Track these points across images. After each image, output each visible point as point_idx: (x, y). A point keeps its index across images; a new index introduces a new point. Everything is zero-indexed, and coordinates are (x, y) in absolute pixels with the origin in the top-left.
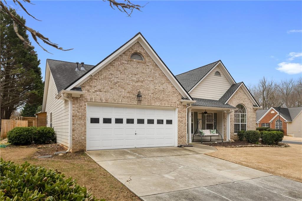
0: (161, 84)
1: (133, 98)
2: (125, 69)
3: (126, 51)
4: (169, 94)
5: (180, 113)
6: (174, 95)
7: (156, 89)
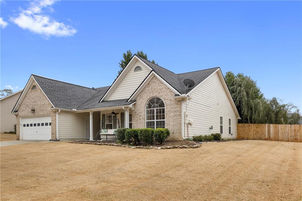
0: (43, 101)
2: (30, 97)
3: (30, 87)
5: (52, 117)
7: (41, 104)
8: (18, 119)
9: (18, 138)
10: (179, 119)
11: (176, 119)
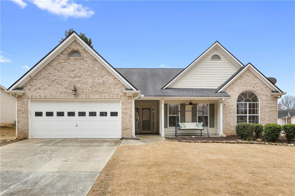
0: (101, 77)
1: (70, 93)
2: (63, 67)
3: (63, 51)
4: (110, 86)
5: (124, 104)
6: (116, 87)
7: (95, 82)
8: (24, 102)
9: (24, 135)
10: (275, 114)
11: (272, 114)
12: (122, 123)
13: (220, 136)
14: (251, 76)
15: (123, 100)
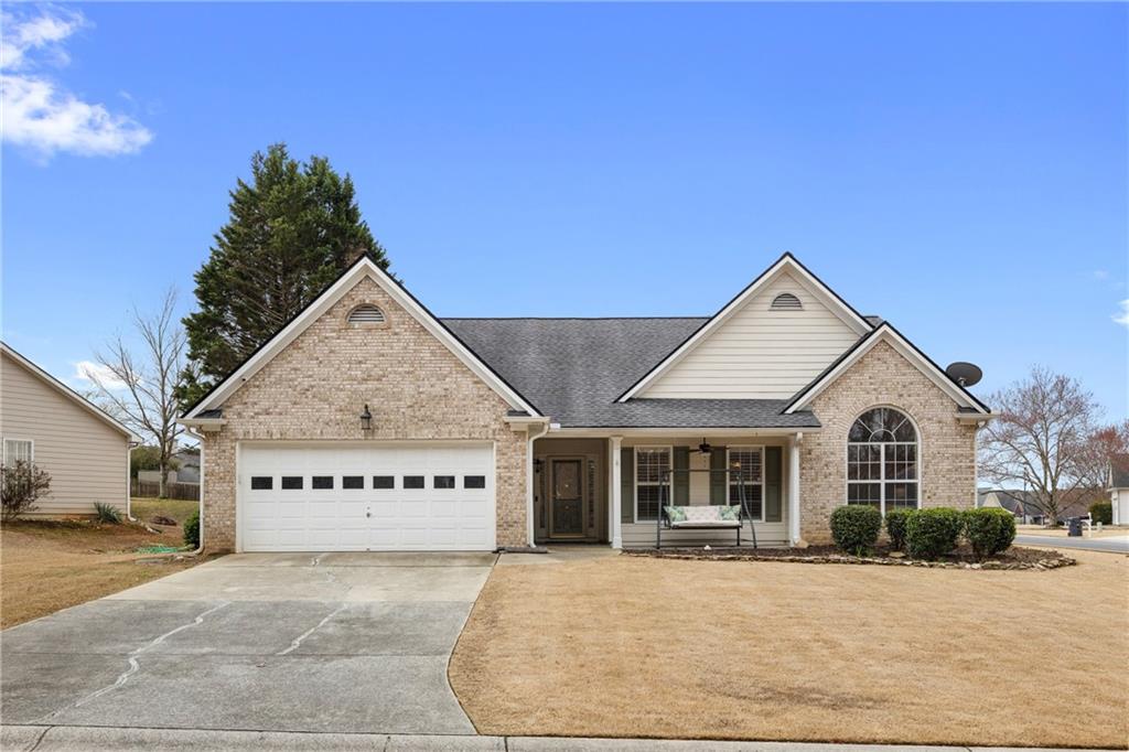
0: (438, 380)
1: (352, 424)
2: (332, 352)
3: (332, 307)
4: (464, 403)
5: (503, 454)
6: (481, 406)
7: (421, 393)
8: (224, 451)
9: (222, 541)
10: (967, 479)
11: (960, 479)
12: (498, 508)
13: (792, 545)
14: (892, 361)
15: (500, 444)
